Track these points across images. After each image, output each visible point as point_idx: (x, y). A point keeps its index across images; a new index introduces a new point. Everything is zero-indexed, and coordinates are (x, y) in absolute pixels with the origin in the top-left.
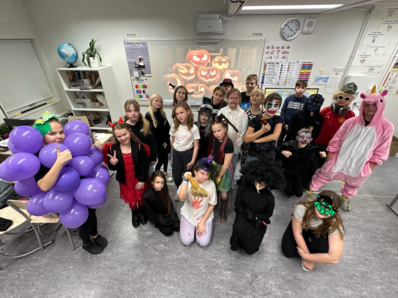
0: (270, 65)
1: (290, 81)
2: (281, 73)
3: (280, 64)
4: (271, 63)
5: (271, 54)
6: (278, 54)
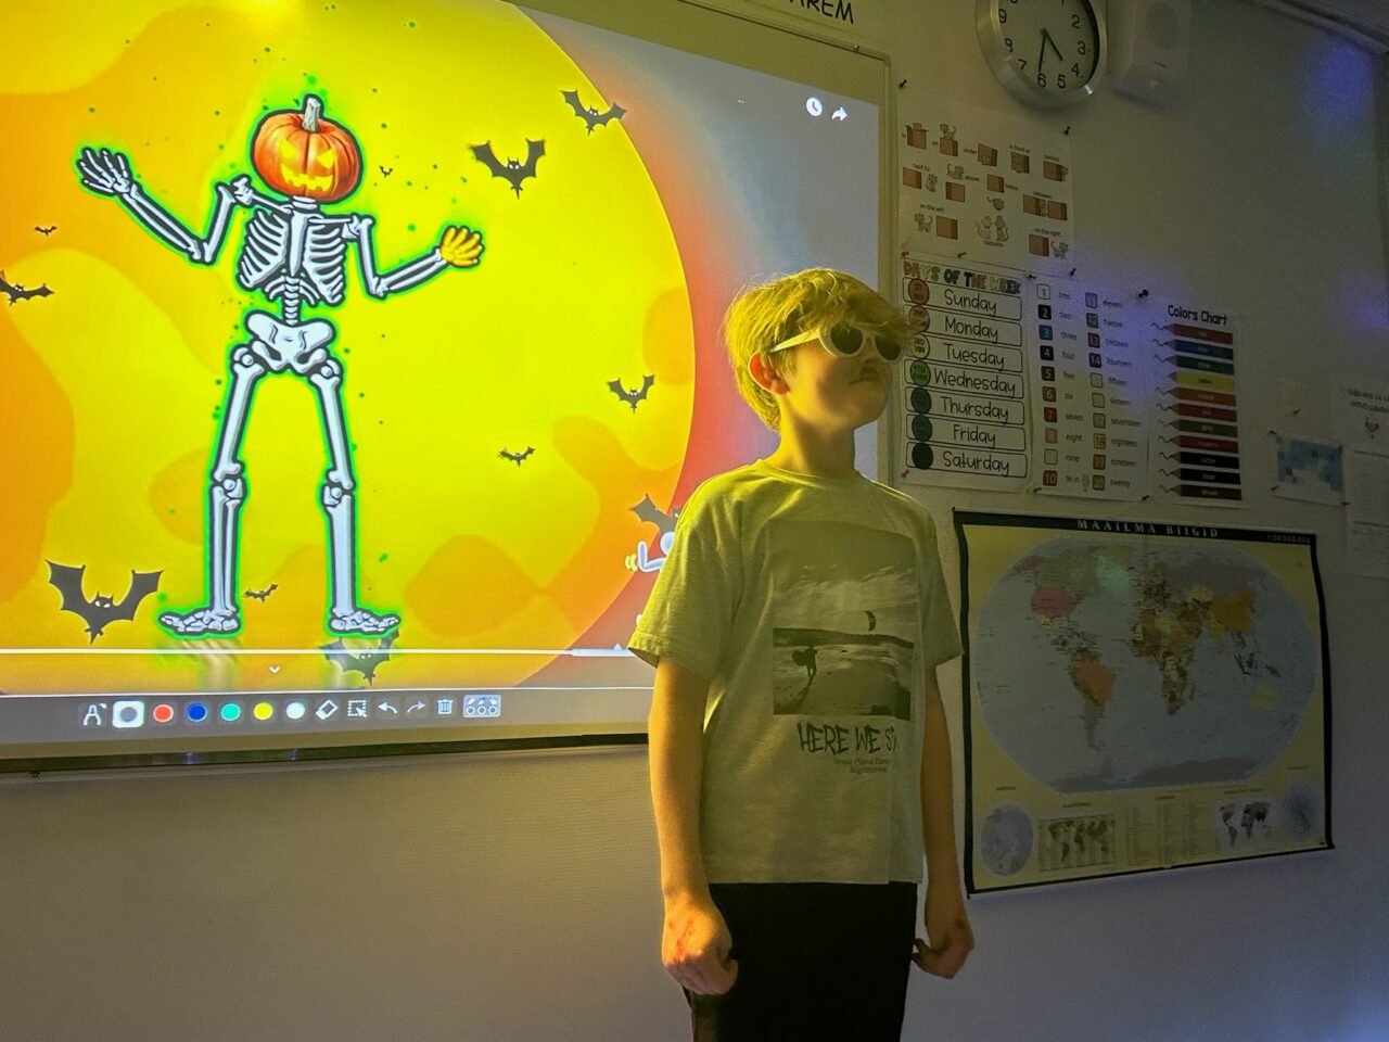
0: (959, 293)
1: (1124, 453)
2: (1048, 374)
3: (1031, 299)
4: (962, 280)
5: (949, 197)
6: (998, 205)
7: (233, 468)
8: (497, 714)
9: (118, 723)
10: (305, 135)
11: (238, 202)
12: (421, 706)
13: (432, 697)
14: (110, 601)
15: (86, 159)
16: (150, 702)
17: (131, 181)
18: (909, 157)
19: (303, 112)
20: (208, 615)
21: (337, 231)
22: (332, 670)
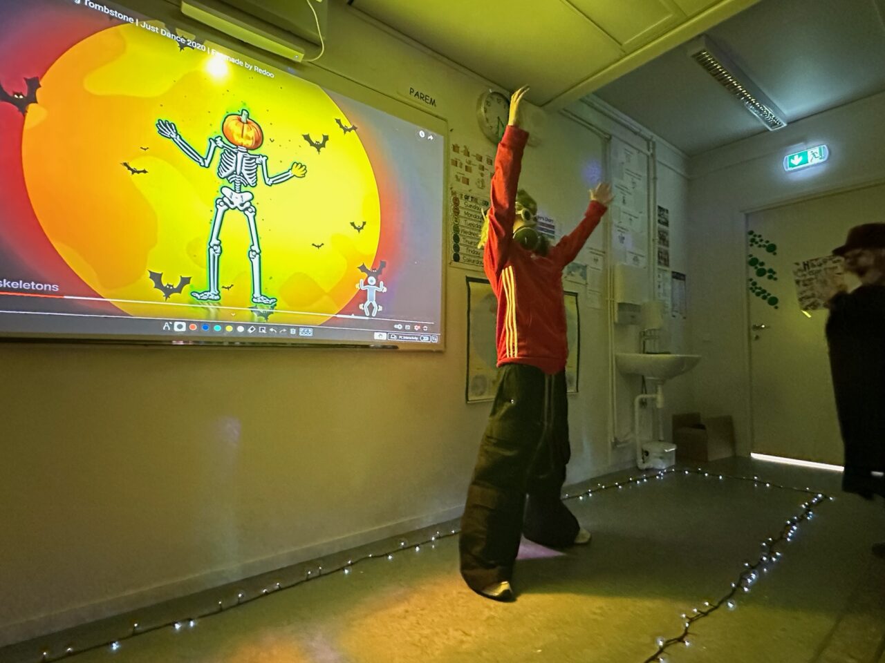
0: (469, 203)
5: (466, 170)
7: (217, 242)
8: (311, 335)
9: (176, 329)
10: (242, 124)
11: (218, 146)
12: (285, 330)
13: (288, 328)
14: (172, 286)
15: (159, 124)
16: (188, 323)
17: (177, 134)
18: (454, 155)
19: (241, 115)
20: (208, 294)
21: (254, 160)
22: (253, 315)
